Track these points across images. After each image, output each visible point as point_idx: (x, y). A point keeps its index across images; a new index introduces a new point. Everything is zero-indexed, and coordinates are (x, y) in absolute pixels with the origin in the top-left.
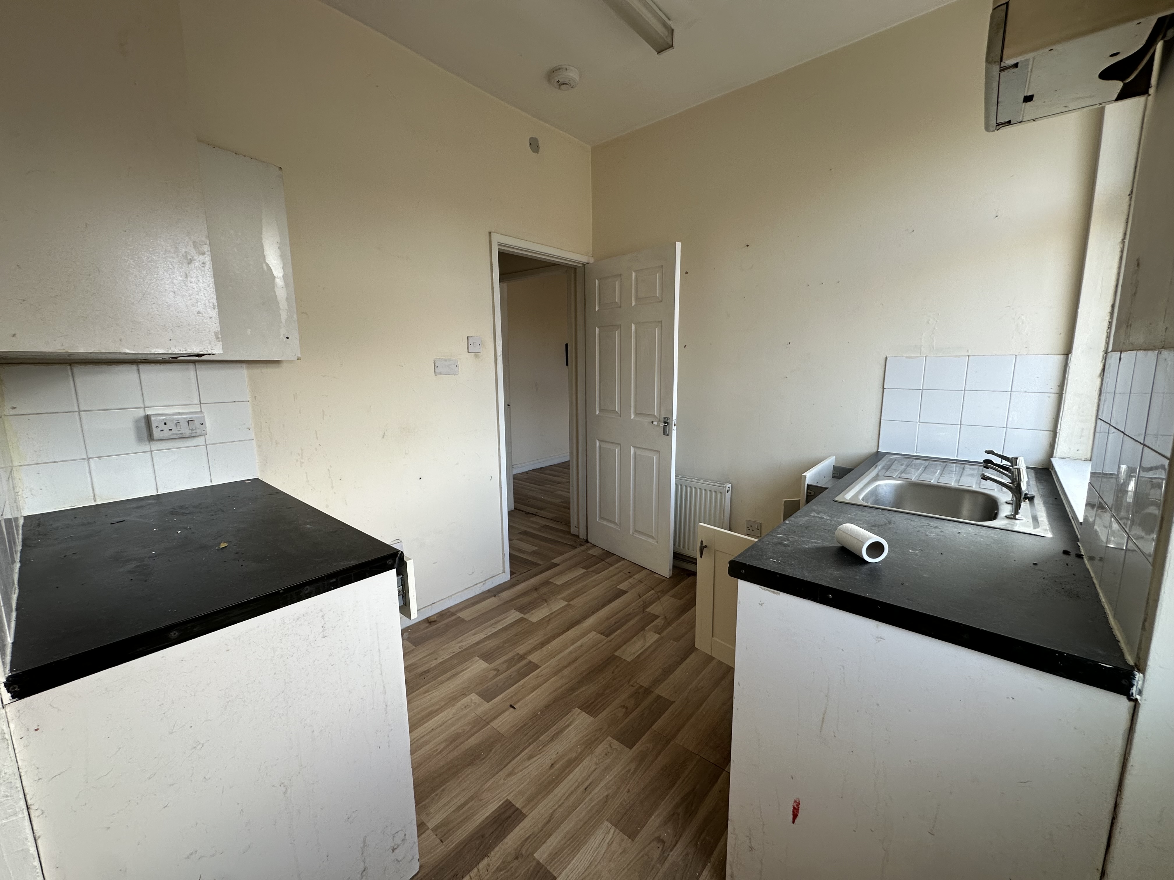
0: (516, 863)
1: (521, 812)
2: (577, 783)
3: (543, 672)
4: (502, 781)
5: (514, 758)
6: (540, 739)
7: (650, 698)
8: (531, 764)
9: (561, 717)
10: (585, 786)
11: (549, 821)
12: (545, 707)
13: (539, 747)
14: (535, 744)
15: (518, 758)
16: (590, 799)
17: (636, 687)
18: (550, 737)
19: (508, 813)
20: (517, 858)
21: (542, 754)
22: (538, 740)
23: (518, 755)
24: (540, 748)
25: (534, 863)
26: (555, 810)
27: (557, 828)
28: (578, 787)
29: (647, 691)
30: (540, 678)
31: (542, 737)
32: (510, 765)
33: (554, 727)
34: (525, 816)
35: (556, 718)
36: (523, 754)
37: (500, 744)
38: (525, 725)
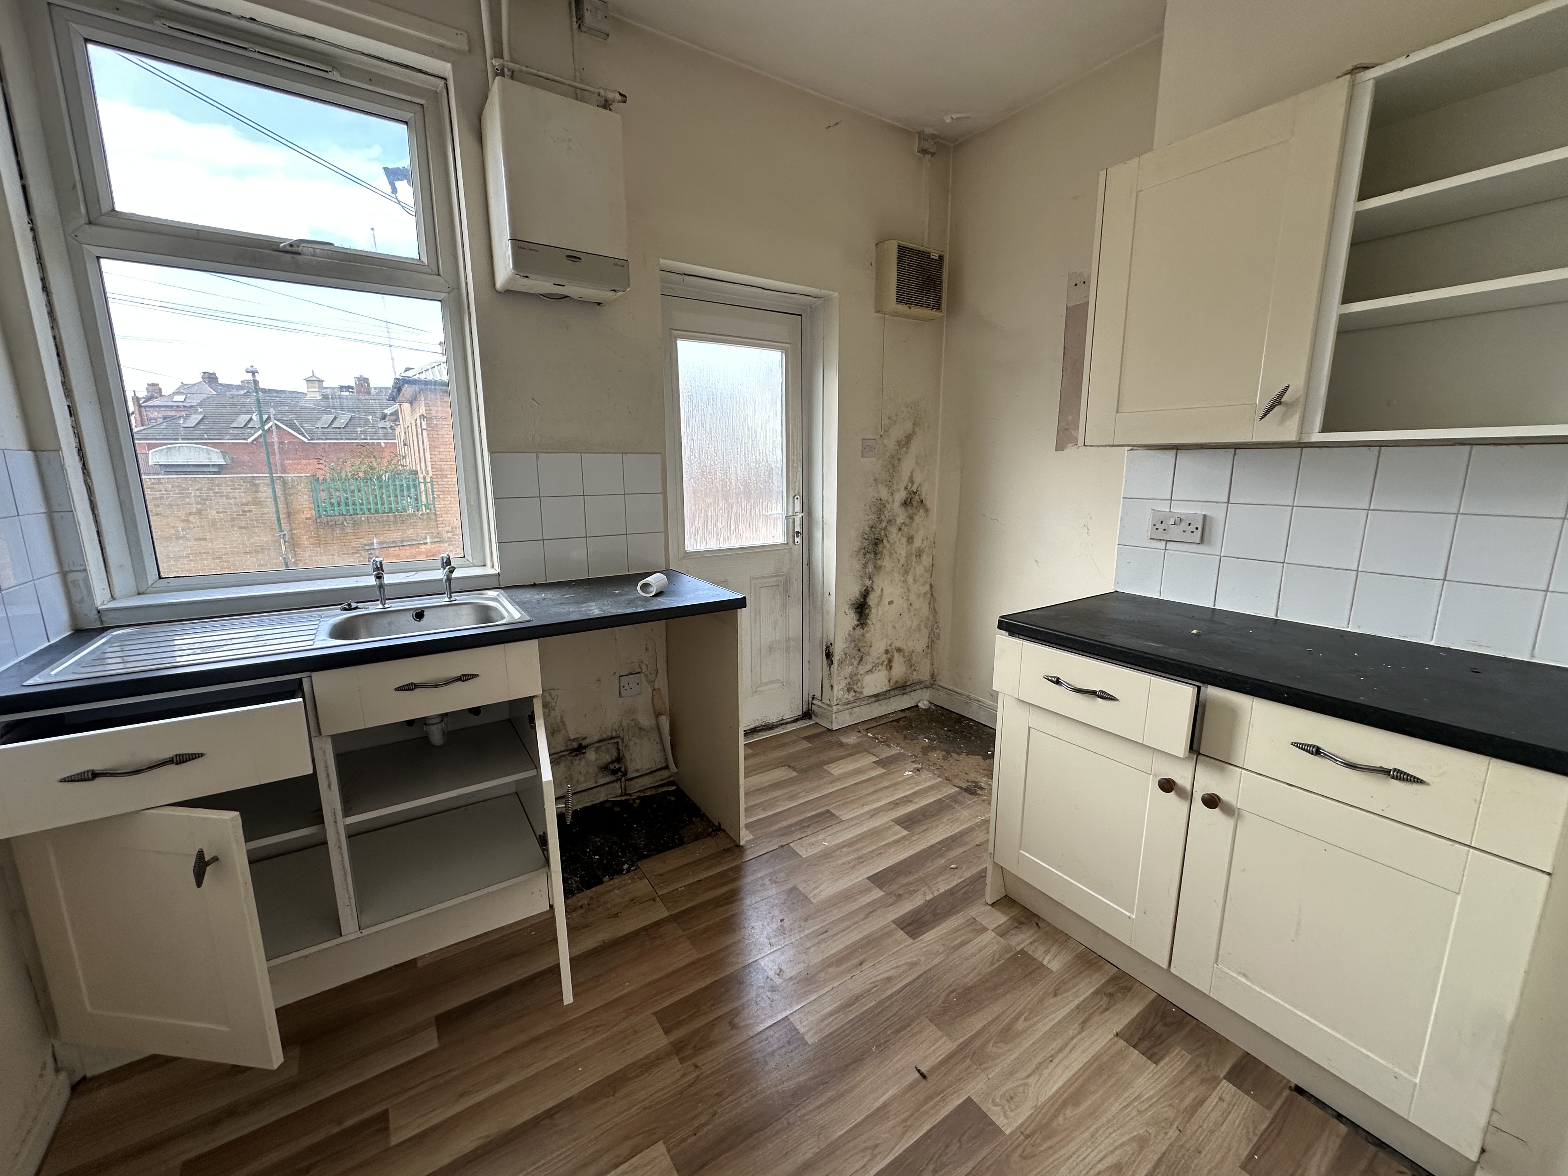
0: (901, 892)
1: (898, 926)
2: (835, 938)
3: (862, 1163)
4: (923, 959)
5: (910, 983)
6: (874, 1003)
7: (678, 1034)
8: (887, 971)
9: (838, 1032)
10: (827, 934)
11: (871, 913)
12: (862, 1059)
13: (877, 991)
14: (883, 997)
15: (904, 983)
16: (824, 921)
17: (689, 1063)
18: (860, 1002)
19: (911, 928)
20: (900, 895)
21: (874, 980)
22: (877, 1001)
23: (905, 987)
24: (875, 989)
25: (884, 889)
26: (862, 920)
27: (861, 908)
28: (834, 935)
29: (678, 1049)
30: (869, 1144)
31: (872, 1004)
32: (916, 975)
33: (853, 1017)
34: (894, 922)
35: (846, 1032)
36: (898, 987)
37: (933, 1008)
38: (898, 1031)
